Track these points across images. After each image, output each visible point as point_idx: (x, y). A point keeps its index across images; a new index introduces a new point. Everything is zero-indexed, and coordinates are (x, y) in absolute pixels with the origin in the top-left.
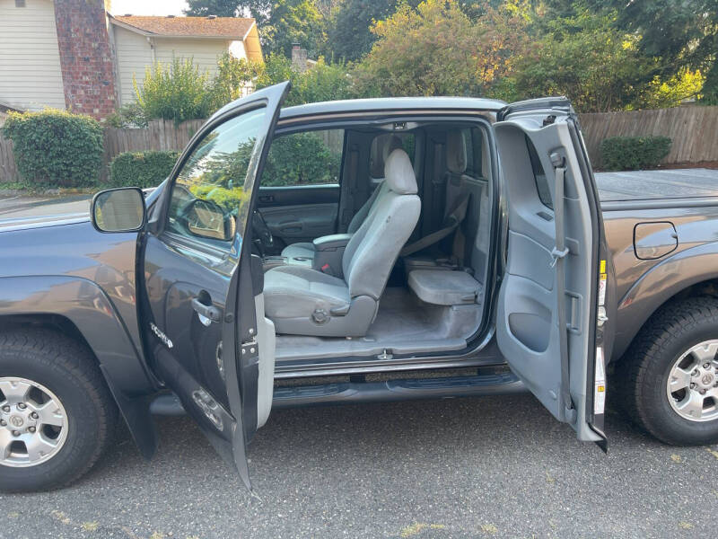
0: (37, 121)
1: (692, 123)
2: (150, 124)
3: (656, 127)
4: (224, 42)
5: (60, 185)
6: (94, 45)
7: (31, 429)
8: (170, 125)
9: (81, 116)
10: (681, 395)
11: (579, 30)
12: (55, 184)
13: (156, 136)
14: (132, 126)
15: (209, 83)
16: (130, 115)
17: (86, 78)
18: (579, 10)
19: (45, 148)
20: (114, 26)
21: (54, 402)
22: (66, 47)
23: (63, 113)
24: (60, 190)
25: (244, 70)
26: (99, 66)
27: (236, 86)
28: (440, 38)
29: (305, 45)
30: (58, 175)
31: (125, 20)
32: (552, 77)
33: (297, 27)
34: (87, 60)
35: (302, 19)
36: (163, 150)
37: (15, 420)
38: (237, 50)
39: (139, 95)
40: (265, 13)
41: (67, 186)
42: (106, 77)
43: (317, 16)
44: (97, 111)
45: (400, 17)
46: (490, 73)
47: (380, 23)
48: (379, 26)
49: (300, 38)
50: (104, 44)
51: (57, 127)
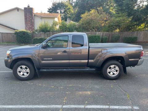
0: (20, 32)
1: (142, 34)
2: (40, 33)
3: (135, 35)
4: (54, 18)
5: (23, 43)
6: (31, 18)
7: (25, 73)
8: (43, 33)
9: (28, 31)
10: (109, 73)
11: (120, 16)
12: (22, 43)
13: (41, 35)
14: (37, 33)
15: (51, 25)
16: (36, 31)
17: (29, 24)
18: (120, 13)
19: (21, 37)
20: (34, 15)
21: (28, 69)
22: (26, 19)
23: (25, 31)
24: (23, 44)
25: (57, 23)
26: (32, 22)
27: (56, 26)
28: (93, 18)
29: (70, 18)
30: (23, 41)
31: (36, 14)
32: (115, 25)
33: (69, 14)
34: (29, 21)
35: (70, 12)
36: (42, 37)
37: (23, 71)
38: (56, 19)
39: (38, 27)
40: (63, 11)
41: (25, 43)
42: (33, 24)
43: (73, 12)
44: (30, 30)
45: (86, 14)
46: (103, 24)
47: (82, 15)
48: (82, 16)
49: (69, 16)
50: (32, 18)
51: (24, 33)
